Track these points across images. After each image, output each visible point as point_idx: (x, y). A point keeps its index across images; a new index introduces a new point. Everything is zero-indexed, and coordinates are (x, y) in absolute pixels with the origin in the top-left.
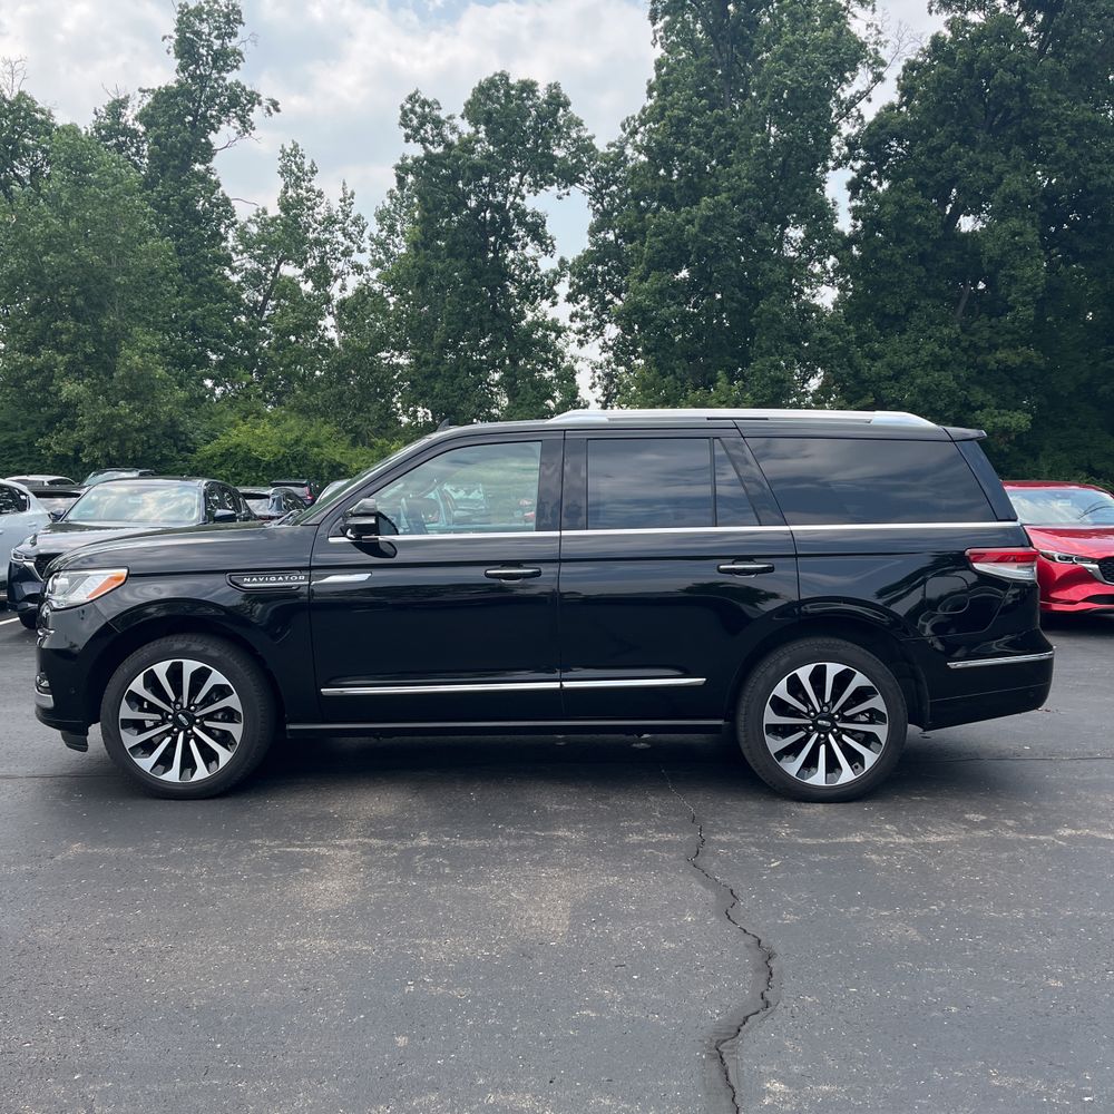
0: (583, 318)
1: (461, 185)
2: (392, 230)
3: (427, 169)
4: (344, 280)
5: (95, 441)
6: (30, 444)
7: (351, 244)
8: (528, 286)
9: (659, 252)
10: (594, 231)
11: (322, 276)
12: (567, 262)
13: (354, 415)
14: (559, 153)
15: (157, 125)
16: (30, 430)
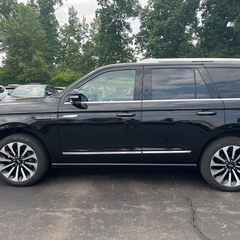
0: (139, 48)
1: (110, 16)
2: (94, 28)
3: (103, 12)
4: (84, 39)
5: (28, 77)
6: (14, 77)
7: (85, 31)
8: (126, 40)
9: (157, 32)
10: (141, 28)
11: (79, 39)
12: (135, 35)
13: (86, 71)
14: (134, 9)
15: (41, 3)
16: (14, 74)
